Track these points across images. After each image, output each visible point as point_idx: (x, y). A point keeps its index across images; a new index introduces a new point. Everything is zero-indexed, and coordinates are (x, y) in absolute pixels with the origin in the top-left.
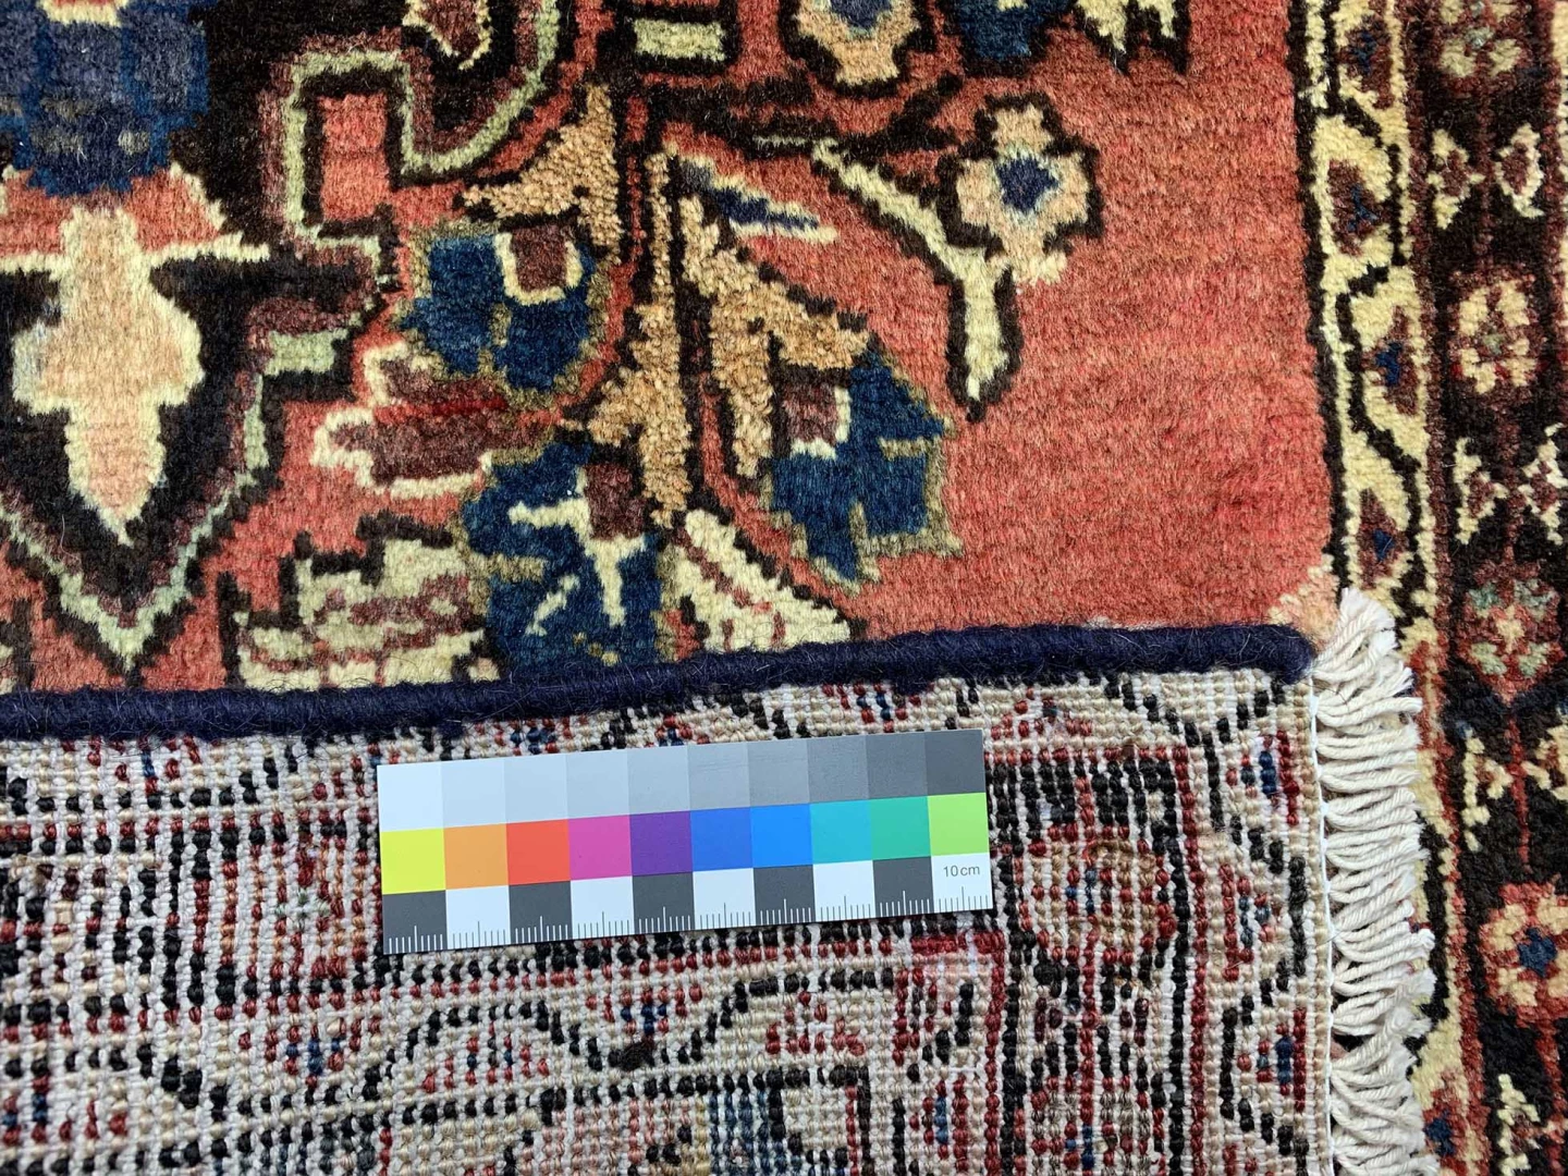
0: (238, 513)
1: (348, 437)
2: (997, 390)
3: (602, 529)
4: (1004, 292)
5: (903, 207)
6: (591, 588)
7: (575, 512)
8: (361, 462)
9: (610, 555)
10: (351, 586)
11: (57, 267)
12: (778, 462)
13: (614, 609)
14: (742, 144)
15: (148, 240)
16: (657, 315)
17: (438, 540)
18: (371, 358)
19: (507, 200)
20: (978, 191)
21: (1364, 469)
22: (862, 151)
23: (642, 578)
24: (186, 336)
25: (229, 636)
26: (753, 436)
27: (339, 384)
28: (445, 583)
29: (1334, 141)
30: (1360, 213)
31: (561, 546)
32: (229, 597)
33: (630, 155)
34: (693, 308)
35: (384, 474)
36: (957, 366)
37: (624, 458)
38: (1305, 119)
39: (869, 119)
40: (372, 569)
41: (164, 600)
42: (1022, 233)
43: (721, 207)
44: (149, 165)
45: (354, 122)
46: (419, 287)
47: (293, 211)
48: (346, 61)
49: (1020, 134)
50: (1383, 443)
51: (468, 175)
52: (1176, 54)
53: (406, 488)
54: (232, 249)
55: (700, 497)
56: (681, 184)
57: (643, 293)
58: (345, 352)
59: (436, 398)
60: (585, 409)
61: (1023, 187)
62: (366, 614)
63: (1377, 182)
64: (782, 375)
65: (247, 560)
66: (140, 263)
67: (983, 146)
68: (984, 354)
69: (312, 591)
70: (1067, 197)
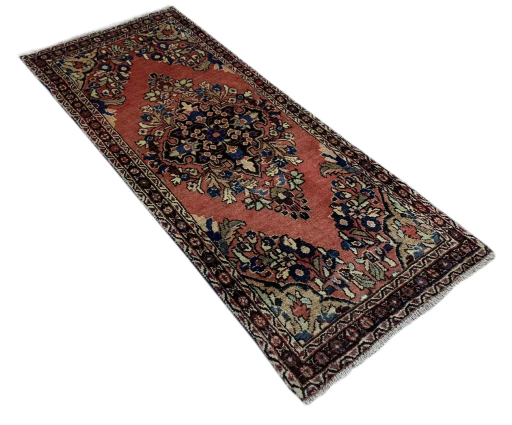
0: (260, 168)
1: (263, 162)
2: (295, 144)
3: (280, 159)
4: (292, 140)
5: (283, 139)
6: (282, 162)
7: (278, 159)
8: (265, 163)
9: (282, 160)
10: (269, 168)
11: (242, 163)
12: (287, 152)
13: (284, 162)
14: (273, 141)
15: (246, 159)
16: (275, 149)
17: (272, 164)
18: (262, 159)
19: (263, 148)
20: (286, 137)
21: (318, 138)
22: (279, 138)
23: (284, 160)
24: (251, 162)
25: (265, 173)
26: (285, 152)
27: (261, 160)
28: (274, 166)
29: (303, 127)
30: (308, 129)
31: (278, 161)
32: (264, 172)
33: (268, 144)
34: (277, 148)
35: (267, 163)
36: (293, 145)
37: (278, 156)
38: (301, 126)
39: (278, 137)
40: (270, 167)
41: (260, 173)
42: (291, 138)
43: (274, 144)
44: (243, 157)
45: (252, 150)
46: (262, 154)
47: (252, 155)
48: (250, 147)
49: (286, 134)
50: (318, 137)
51: (260, 148)
52: (291, 127)
53: (268, 163)
54: (250, 158)
55: (284, 155)
56: (271, 144)
57: (273, 149)
58: (260, 159)
59: (267, 158)
60: (275, 155)
61: (289, 136)
62: (271, 169)
63: (307, 127)
64: (284, 149)
65: (263, 169)
66: (246, 161)
67: (285, 135)
68: (294, 143)
69: (267, 169)
70: (291, 135)
